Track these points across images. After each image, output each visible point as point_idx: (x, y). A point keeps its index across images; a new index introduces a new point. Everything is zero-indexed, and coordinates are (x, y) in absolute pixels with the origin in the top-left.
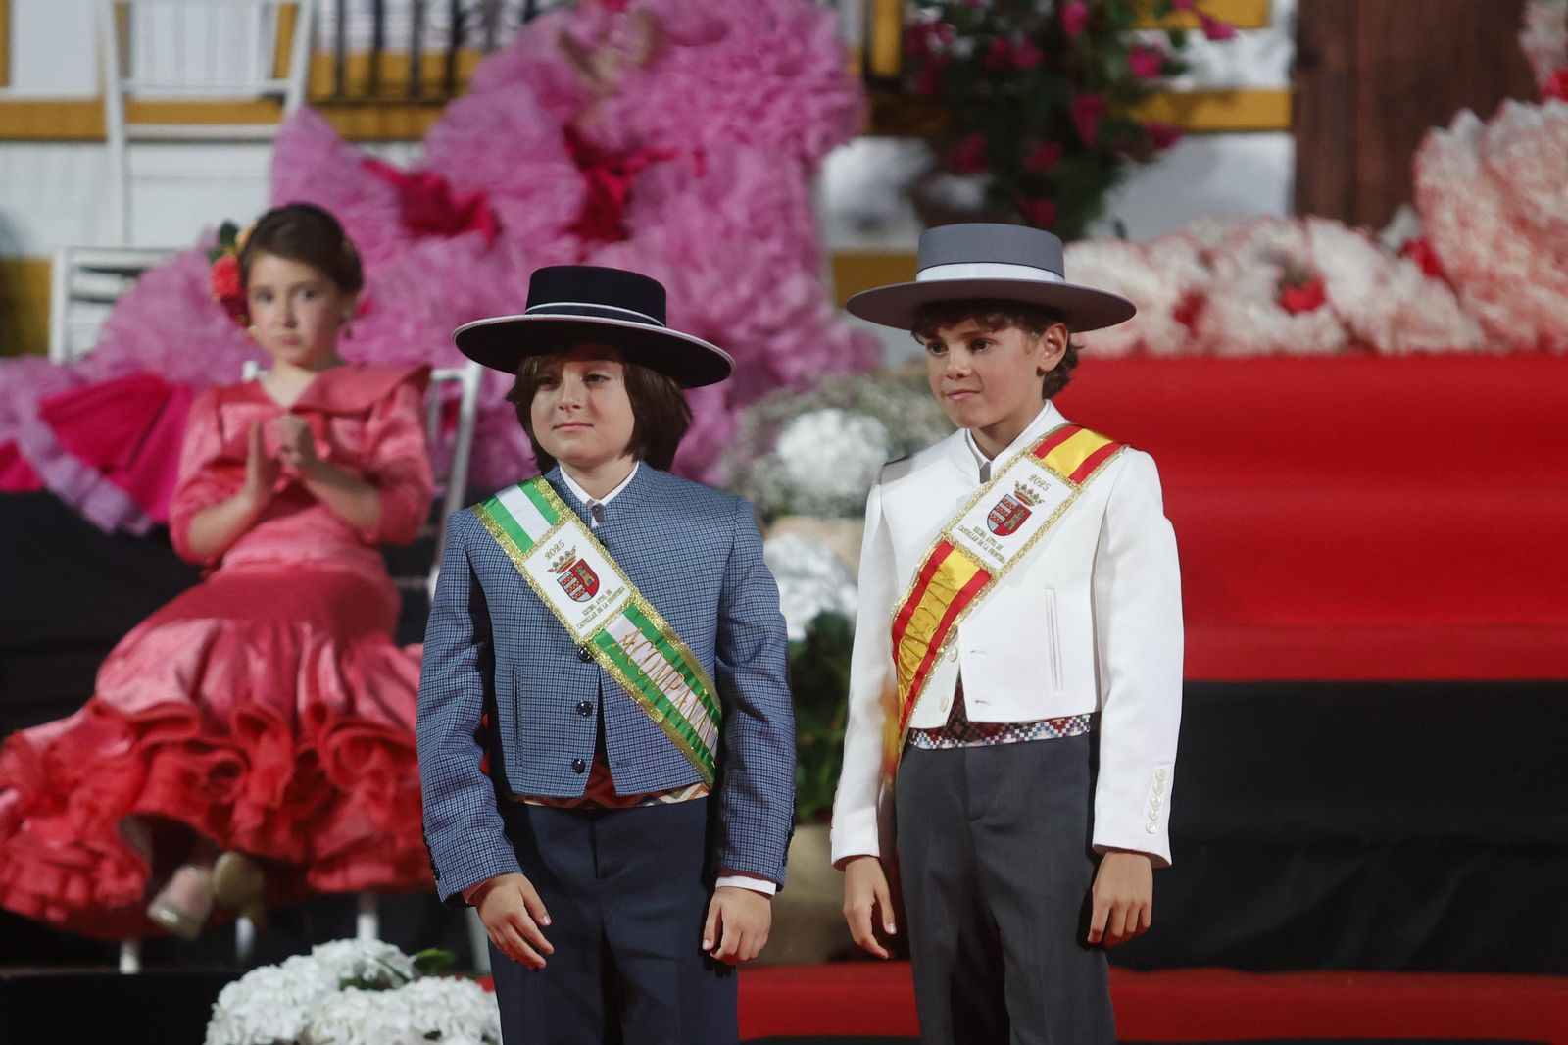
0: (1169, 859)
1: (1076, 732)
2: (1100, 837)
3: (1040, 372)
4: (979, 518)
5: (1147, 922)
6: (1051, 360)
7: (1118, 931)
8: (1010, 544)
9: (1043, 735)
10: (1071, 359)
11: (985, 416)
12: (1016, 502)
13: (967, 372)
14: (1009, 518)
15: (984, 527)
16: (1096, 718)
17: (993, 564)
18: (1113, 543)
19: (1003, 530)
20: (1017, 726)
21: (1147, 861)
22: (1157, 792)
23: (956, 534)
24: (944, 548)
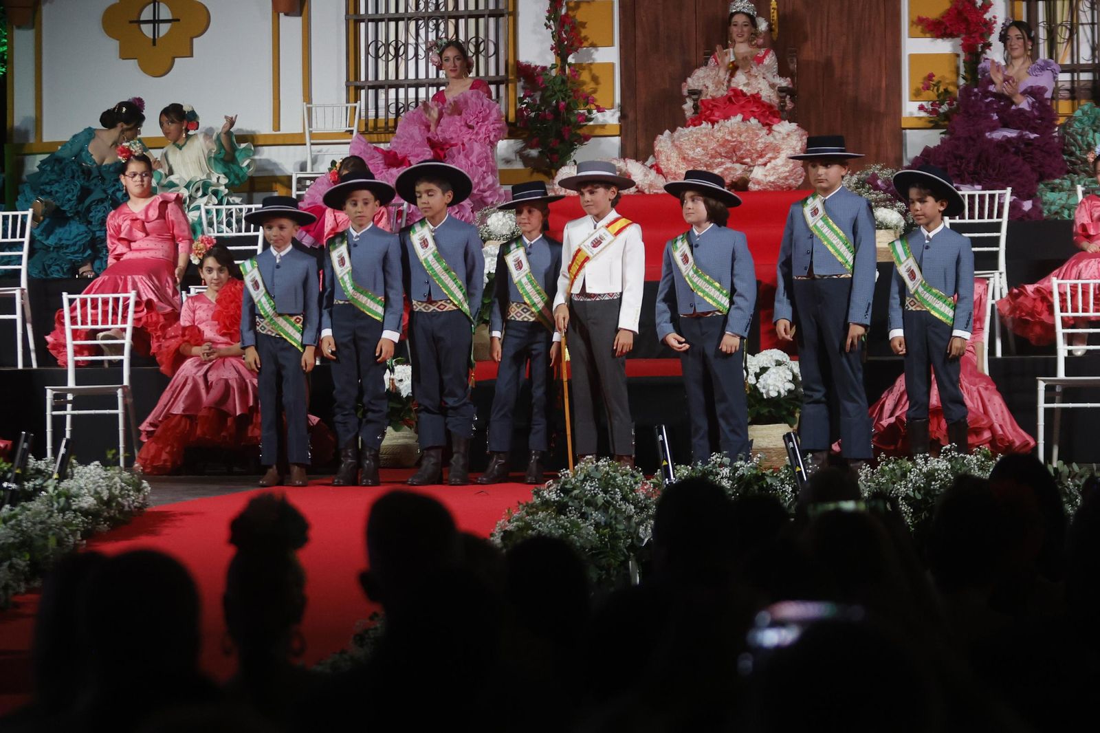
0: (638, 332)
1: (615, 298)
2: (620, 326)
3: (610, 200)
4: (589, 243)
5: (631, 348)
6: (613, 197)
7: (624, 351)
8: (596, 250)
9: (607, 298)
10: (619, 196)
11: (595, 211)
12: (599, 239)
13: (589, 200)
14: (596, 243)
15: (590, 245)
16: (621, 294)
17: (591, 255)
18: (627, 248)
19: (594, 246)
20: (599, 295)
21: (632, 334)
22: (637, 314)
23: (582, 246)
24: (579, 250)
